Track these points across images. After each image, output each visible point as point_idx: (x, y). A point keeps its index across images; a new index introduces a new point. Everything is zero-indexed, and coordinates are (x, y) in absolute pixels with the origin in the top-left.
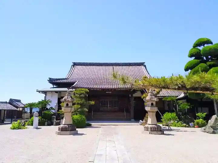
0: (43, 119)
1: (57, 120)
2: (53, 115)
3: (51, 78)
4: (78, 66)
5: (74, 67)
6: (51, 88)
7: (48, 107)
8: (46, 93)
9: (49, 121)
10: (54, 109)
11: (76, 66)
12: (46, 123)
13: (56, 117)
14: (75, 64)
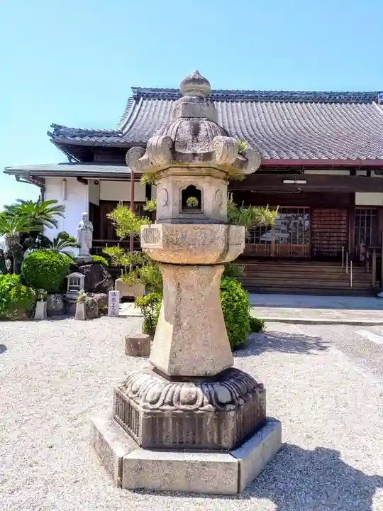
0: (24, 288)
1: (89, 290)
2: (74, 269)
3: (60, 127)
4: (150, 102)
5: (137, 103)
6: (60, 164)
7: (50, 233)
8: (43, 181)
9: (53, 297)
10: (73, 241)
11: (144, 99)
12: (41, 308)
13: (85, 279)
14: (140, 95)
